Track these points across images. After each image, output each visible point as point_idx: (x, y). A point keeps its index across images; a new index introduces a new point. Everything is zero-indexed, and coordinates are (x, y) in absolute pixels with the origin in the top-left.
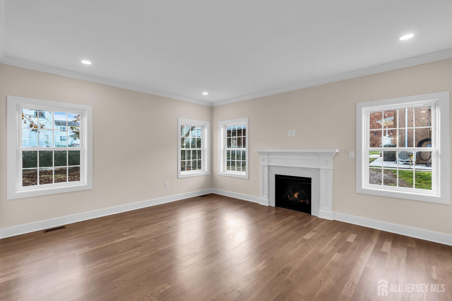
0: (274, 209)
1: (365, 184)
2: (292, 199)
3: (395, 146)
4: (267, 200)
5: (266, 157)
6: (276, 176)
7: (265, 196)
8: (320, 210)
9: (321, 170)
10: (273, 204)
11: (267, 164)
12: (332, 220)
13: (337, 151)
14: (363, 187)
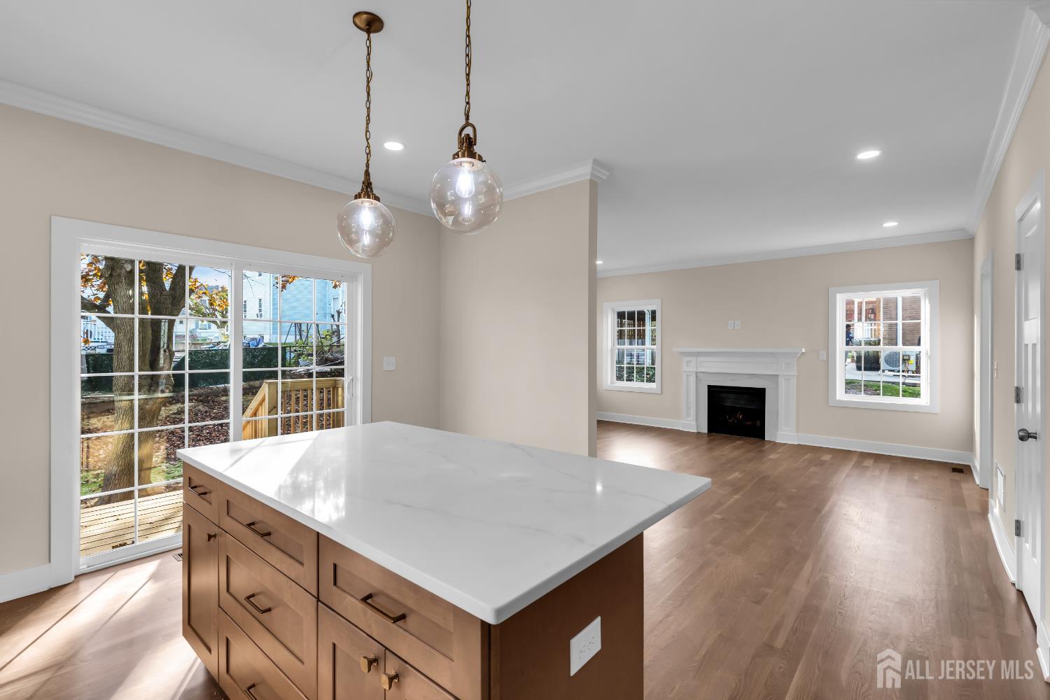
0: (706, 435)
1: (841, 394)
2: (733, 421)
3: (878, 343)
4: (694, 423)
5: (693, 359)
6: (709, 387)
7: (691, 419)
8: (779, 432)
9: (780, 378)
10: (705, 430)
11: (695, 370)
12: (796, 443)
13: (803, 350)
14: (838, 398)
